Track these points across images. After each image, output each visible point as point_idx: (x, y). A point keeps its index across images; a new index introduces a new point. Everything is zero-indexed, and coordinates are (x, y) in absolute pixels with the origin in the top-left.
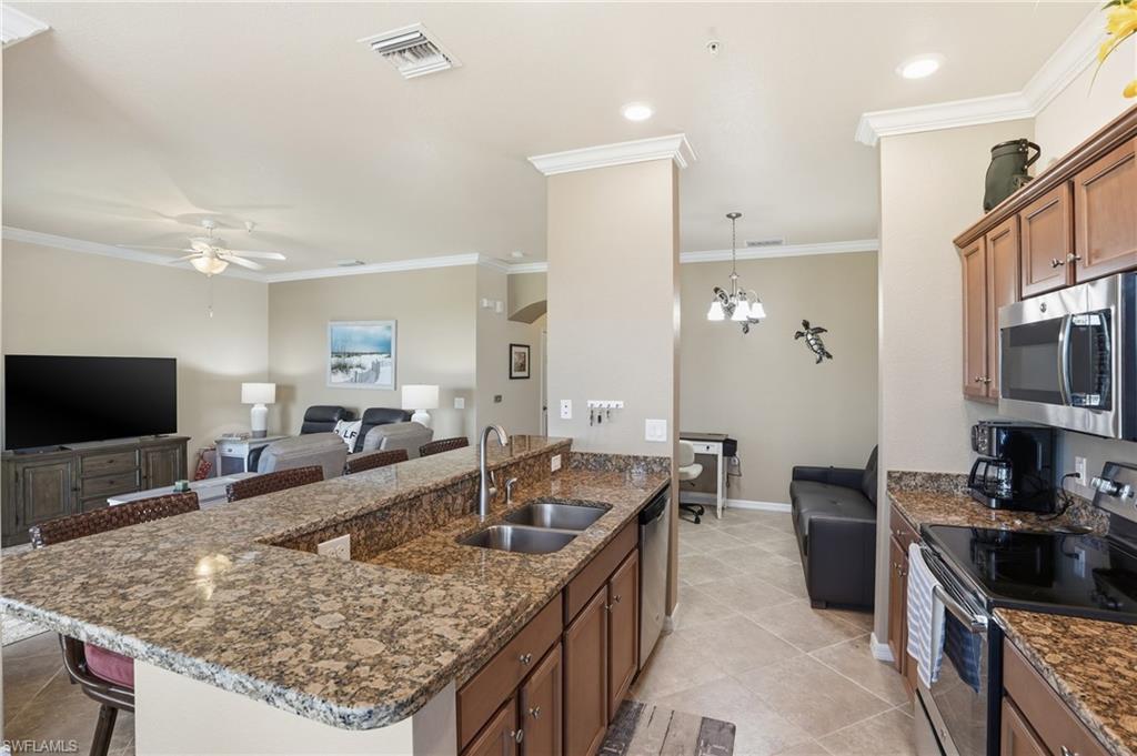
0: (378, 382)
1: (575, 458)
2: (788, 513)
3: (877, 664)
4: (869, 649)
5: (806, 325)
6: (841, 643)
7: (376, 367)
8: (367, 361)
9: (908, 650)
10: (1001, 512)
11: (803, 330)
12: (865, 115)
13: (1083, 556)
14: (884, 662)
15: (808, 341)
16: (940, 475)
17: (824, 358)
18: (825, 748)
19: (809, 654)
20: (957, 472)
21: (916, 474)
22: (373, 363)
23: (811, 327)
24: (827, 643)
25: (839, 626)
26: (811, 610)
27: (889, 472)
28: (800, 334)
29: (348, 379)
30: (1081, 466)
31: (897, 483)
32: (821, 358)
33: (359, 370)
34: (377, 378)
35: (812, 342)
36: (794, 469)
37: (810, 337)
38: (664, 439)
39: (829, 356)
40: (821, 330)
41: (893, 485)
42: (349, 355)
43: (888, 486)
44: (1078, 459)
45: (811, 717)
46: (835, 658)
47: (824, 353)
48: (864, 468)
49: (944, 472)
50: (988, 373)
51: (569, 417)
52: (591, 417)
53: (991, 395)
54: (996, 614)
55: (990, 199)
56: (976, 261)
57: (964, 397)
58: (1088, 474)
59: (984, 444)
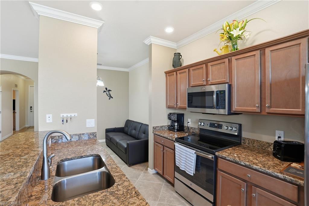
1: (55, 138)
2: (104, 142)
3: (153, 175)
4: (148, 172)
5: (106, 89)
6: (142, 173)
9: (181, 169)
10: (178, 132)
11: (105, 90)
12: (151, 36)
13: (190, 138)
14: (153, 174)
15: (107, 93)
16: (162, 126)
17: (111, 98)
18: (162, 203)
19: (138, 180)
20: (165, 125)
21: (158, 127)
23: (108, 89)
24: (139, 175)
25: (138, 169)
26: (129, 168)
27: (153, 127)
28: (104, 91)
30: (189, 120)
31: (155, 129)
32: (110, 98)
35: (108, 94)
36: (106, 130)
37: (107, 92)
38: (94, 126)
39: (112, 98)
40: (110, 90)
41: (154, 130)
43: (153, 130)
44: (188, 119)
45: (153, 196)
46: (144, 178)
47: (111, 97)
48: (124, 126)
49: (163, 125)
50: (177, 102)
51: (51, 121)
52: (63, 121)
53: (178, 107)
54: (217, 154)
55: (174, 64)
56: (172, 77)
57: (166, 108)
58: (191, 122)
59: (173, 118)
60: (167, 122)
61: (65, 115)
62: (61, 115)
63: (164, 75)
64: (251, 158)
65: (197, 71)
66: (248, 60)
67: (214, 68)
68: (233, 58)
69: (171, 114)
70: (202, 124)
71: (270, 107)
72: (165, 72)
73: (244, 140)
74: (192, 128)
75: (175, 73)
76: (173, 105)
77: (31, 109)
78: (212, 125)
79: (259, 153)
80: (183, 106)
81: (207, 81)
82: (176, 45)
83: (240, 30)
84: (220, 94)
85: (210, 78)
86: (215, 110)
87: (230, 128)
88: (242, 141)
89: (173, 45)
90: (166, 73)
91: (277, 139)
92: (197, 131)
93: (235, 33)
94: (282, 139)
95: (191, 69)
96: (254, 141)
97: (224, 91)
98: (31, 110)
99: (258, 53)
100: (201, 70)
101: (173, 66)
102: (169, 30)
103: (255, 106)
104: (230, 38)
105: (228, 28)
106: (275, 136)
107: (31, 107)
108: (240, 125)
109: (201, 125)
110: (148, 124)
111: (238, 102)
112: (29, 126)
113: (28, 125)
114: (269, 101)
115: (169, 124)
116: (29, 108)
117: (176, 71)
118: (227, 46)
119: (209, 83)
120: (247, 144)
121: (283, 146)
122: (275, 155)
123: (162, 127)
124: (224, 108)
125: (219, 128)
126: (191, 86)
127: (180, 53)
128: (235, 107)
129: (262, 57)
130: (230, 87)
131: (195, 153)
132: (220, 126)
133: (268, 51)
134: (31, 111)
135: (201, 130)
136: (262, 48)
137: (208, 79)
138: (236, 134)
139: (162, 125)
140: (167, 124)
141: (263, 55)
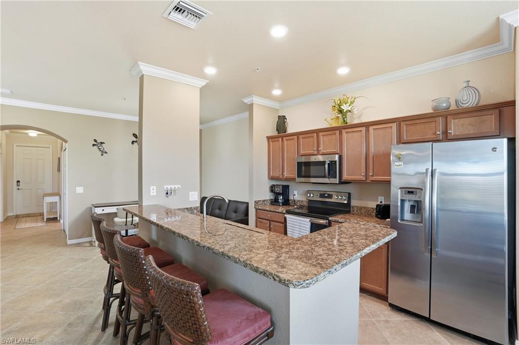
10: (283, 206)
12: (253, 95)
21: (260, 201)
27: (255, 202)
38: (197, 199)
41: (256, 205)
43: (254, 206)
44: (294, 191)
50: (283, 172)
51: (155, 194)
52: (167, 193)
53: (285, 177)
54: (330, 219)
55: (278, 128)
56: (276, 143)
57: (269, 179)
58: (297, 194)
59: (278, 190)
60: (269, 196)
61: (169, 187)
62: (165, 187)
63: (266, 140)
64: (359, 219)
65: (306, 140)
66: (356, 134)
67: (325, 138)
68: (344, 131)
69: (274, 185)
70: (312, 195)
71: (372, 176)
72: (267, 137)
73: (353, 208)
74: (299, 201)
75: (280, 139)
76: (278, 175)
77: (18, 185)
78: (322, 196)
79: (365, 216)
80: (291, 176)
81: (318, 150)
82: (278, 105)
83: (350, 106)
84: (332, 164)
85: (321, 148)
86: (327, 179)
87: (340, 197)
88: (352, 209)
89: (276, 105)
90: (269, 138)
91: (379, 203)
92: (305, 204)
93: (345, 108)
94: (383, 203)
95: (301, 136)
96: (361, 208)
97: (336, 161)
98: (18, 187)
99: (363, 129)
100: (311, 139)
101: (277, 130)
102: (277, 92)
103: (361, 175)
104: (341, 111)
105: (339, 102)
106: (378, 201)
107: (18, 182)
108: (349, 194)
109: (310, 196)
110: (248, 201)
111: (347, 171)
112: (15, 214)
113: (13, 212)
114: (372, 171)
115: (273, 198)
116: (15, 183)
117: (282, 137)
118: (338, 117)
119: (321, 153)
120: (355, 211)
121: (382, 207)
122: (376, 216)
123: (264, 201)
124: (336, 177)
125: (329, 198)
126: (301, 154)
127: (285, 116)
128: (345, 177)
129: (367, 133)
130: (340, 158)
131: (310, 221)
132: (330, 196)
133: (371, 128)
134: (18, 189)
135: (310, 201)
136: (367, 125)
137: (320, 149)
138: (346, 202)
139: (264, 199)
140: (268, 198)
141: (367, 131)
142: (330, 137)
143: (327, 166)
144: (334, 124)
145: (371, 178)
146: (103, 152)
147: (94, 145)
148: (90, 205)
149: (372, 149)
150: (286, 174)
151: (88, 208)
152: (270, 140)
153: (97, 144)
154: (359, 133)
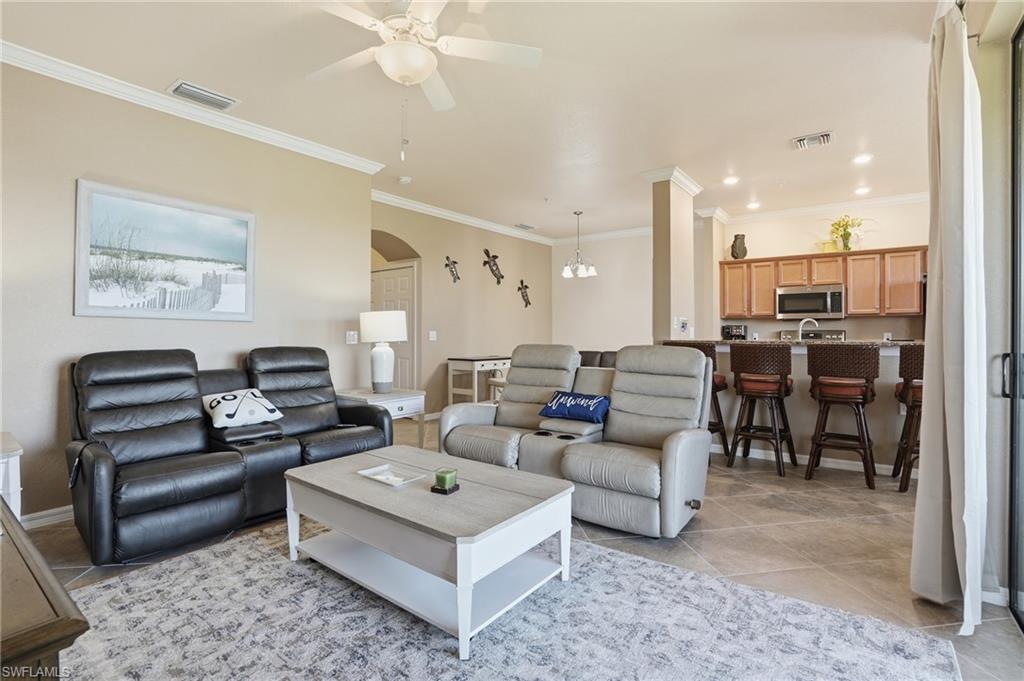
0: (218, 308)
5: (522, 282)
7: (213, 285)
8: (193, 272)
15: (523, 293)
22: (205, 276)
28: (519, 288)
29: (141, 300)
32: (526, 305)
33: (171, 286)
34: (215, 302)
37: (523, 290)
40: (526, 287)
42: (142, 257)
47: (528, 301)
142: (828, 265)
143: (829, 300)
144: (829, 250)
145: (887, 311)
146: (456, 278)
147: (447, 265)
148: (443, 360)
149: (889, 279)
150: (755, 312)
151: (440, 365)
152: (726, 267)
153: (451, 264)
154: (871, 261)
